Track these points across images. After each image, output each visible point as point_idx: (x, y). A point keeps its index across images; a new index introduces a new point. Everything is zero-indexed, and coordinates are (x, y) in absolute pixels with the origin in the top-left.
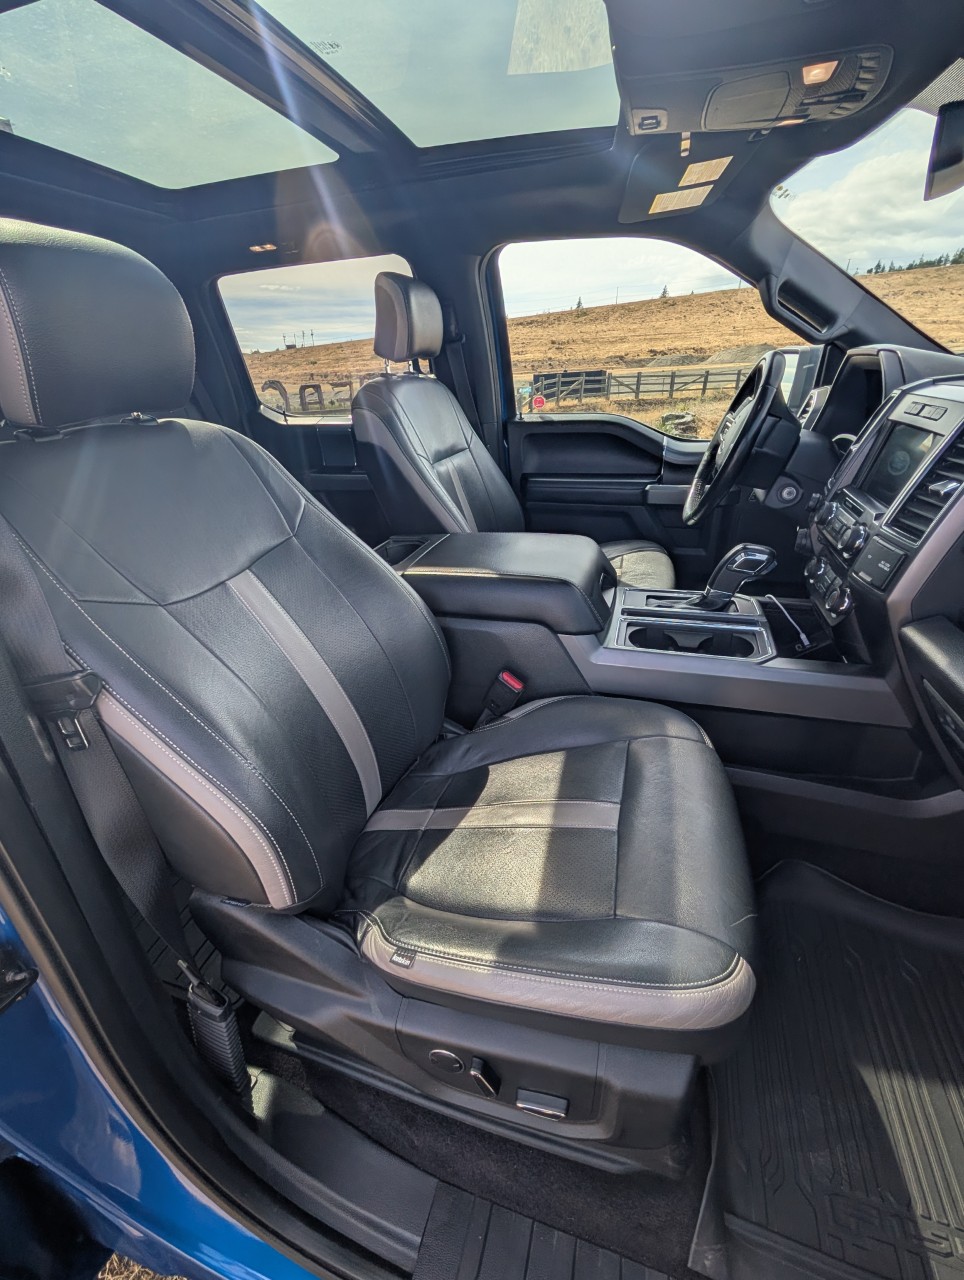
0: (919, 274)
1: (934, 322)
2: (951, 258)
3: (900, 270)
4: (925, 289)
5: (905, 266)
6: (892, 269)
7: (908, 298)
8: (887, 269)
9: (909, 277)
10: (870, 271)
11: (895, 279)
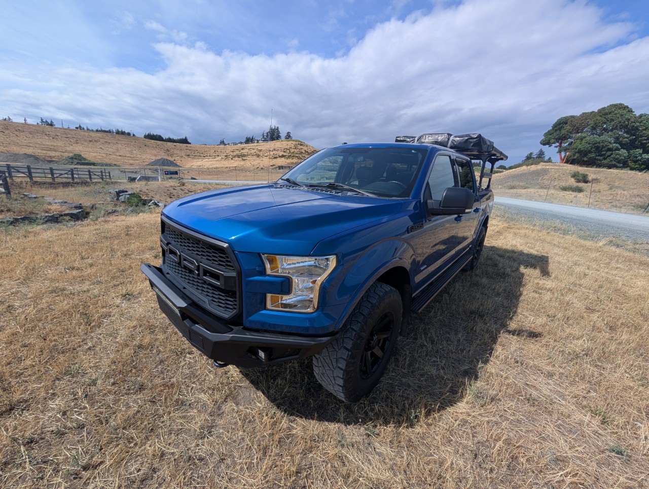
0: (104, 135)
1: (120, 156)
2: (115, 131)
3: (92, 130)
4: (109, 141)
5: (95, 130)
6: (88, 129)
7: (103, 144)
8: (86, 129)
9: (99, 134)
10: (77, 128)
11: (92, 134)
